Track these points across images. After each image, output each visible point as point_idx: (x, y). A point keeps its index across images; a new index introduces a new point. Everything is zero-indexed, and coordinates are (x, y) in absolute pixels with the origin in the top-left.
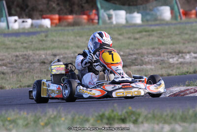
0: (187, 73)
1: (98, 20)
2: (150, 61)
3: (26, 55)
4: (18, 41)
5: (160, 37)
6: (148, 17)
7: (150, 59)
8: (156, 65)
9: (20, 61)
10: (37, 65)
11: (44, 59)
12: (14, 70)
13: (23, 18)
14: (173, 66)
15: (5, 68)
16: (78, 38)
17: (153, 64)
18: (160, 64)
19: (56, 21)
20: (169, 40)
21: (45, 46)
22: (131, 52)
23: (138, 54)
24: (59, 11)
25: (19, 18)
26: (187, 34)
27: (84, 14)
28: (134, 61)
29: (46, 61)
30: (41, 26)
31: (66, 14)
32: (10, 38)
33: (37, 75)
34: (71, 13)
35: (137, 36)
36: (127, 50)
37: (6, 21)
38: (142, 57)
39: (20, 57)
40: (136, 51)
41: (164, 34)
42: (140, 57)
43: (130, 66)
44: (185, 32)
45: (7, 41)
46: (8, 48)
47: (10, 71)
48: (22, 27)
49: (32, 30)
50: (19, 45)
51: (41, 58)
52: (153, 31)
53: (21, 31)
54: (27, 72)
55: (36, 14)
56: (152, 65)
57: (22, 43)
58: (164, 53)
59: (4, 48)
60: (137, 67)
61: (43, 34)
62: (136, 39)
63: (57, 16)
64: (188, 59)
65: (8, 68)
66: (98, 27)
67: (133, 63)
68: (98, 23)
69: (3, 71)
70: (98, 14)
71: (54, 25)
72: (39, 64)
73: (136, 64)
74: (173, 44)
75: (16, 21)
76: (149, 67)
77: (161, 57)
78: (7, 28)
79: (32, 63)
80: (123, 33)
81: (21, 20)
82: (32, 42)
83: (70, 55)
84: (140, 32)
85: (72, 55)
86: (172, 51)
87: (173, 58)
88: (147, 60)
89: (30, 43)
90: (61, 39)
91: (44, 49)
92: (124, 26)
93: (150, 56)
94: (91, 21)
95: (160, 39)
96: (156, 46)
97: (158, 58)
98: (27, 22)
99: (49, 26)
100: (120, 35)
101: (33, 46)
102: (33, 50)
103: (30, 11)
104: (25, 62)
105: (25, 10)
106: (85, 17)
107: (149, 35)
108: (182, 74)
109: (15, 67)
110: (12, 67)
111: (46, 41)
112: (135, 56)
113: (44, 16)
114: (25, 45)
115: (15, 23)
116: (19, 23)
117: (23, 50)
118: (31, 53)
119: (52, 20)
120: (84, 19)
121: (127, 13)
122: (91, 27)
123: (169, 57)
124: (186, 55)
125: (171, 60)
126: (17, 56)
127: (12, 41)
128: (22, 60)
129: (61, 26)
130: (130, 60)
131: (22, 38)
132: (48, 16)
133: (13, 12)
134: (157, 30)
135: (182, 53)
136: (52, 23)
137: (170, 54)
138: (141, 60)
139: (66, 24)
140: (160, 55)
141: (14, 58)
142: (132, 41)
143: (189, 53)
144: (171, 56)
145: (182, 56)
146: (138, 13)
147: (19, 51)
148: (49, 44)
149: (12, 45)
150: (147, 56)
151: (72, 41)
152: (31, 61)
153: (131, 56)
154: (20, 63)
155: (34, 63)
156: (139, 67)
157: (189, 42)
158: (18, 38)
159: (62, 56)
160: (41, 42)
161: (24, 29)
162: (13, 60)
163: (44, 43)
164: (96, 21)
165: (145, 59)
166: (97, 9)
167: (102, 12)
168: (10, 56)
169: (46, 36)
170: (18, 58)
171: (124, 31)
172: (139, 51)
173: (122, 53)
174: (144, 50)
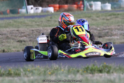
1: (84, 7)
2: (116, 34)
3: (38, 30)
4: (33, 21)
6: (115, 6)
7: (117, 32)
8: (121, 36)
9: (34, 34)
12: (31, 39)
13: (36, 6)
15: (25, 38)
17: (118, 35)
18: (123, 36)
19: (57, 9)
21: (50, 24)
22: (105, 28)
23: (109, 29)
24: (59, 2)
25: (34, 6)
27: (75, 4)
28: (106, 34)
30: (48, 12)
31: (63, 4)
32: (28, 19)
34: (67, 3)
35: (108, 18)
36: (102, 27)
37: (26, 8)
38: (111, 31)
39: (35, 31)
40: (108, 28)
42: (110, 31)
43: (104, 36)
45: (27, 21)
46: (27, 26)
47: (28, 40)
48: (36, 12)
49: (42, 14)
50: (34, 23)
51: (48, 31)
52: (118, 14)
53: (35, 15)
55: (45, 4)
56: (118, 36)
57: (36, 22)
59: (25, 25)
60: (108, 37)
61: (49, 17)
62: (107, 20)
63: (58, 5)
65: (27, 38)
66: (84, 12)
67: (106, 35)
68: (84, 10)
69: (24, 39)
70: (83, 4)
71: (56, 11)
73: (108, 35)
75: (32, 8)
76: (116, 37)
78: (26, 13)
80: (99, 16)
81: (35, 8)
82: (42, 21)
84: (110, 15)
88: (114, 33)
89: (41, 22)
91: (49, 26)
92: (100, 12)
93: (116, 30)
94: (79, 8)
95: (123, 20)
96: (120, 24)
97: (121, 32)
98: (39, 9)
99: (53, 12)
100: (98, 17)
101: (42, 24)
102: (43, 27)
103: (41, 2)
104: (38, 34)
105: (37, 2)
106: (75, 6)
107: (116, 17)
109: (32, 37)
110: (30, 37)
111: (51, 21)
112: (107, 31)
113: (50, 5)
114: (38, 23)
115: (32, 10)
116: (34, 9)
117: (36, 26)
118: (41, 28)
119: (54, 7)
120: (75, 7)
121: (102, 3)
122: (79, 12)
126: (33, 30)
127: (30, 21)
128: (36, 33)
129: (60, 11)
130: (104, 33)
131: (36, 19)
132: (52, 5)
133: (30, 3)
134: (121, 14)
136: (54, 10)
138: (111, 33)
139: (63, 10)
140: (122, 30)
141: (31, 32)
142: (105, 21)
146: (109, 3)
147: (34, 27)
148: (53, 23)
149: (30, 23)
150: (115, 31)
153: (105, 31)
154: (35, 34)
156: (109, 37)
158: (34, 19)
160: (48, 22)
161: (37, 13)
162: (30, 32)
163: (49, 22)
164: (82, 8)
165: (113, 32)
166: (83, 1)
167: (86, 2)
168: (28, 30)
169: (51, 18)
170: (33, 32)
171: (100, 15)
172: (109, 27)
173: (99, 29)
174: (113, 27)
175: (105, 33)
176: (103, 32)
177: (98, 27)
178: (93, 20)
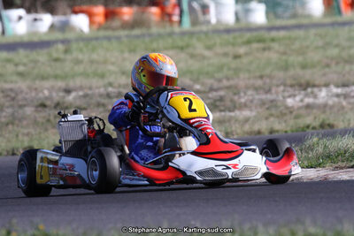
0: (308, 127)
1: (181, 15)
2: (248, 103)
3: (11, 90)
4: (9, 61)
5: (285, 53)
7: (251, 98)
8: (260, 110)
10: (29, 111)
11: (47, 98)
13: (36, 12)
14: (291, 112)
16: (126, 55)
17: (253, 108)
18: (268, 109)
19: (100, 19)
20: (300, 59)
21: (59, 72)
22: (216, 85)
23: (228, 88)
25: (29, 11)
26: (337, 46)
27: (154, 4)
28: (218, 103)
29: (48, 103)
33: (26, 131)
35: (242, 50)
36: (209, 82)
38: (235, 94)
40: (225, 83)
41: (293, 47)
42: (231, 94)
44: (335, 42)
50: (10, 68)
51: (41, 95)
52: (273, 40)
54: (7, 124)
56: (251, 110)
57: (16, 65)
58: (278, 86)
60: (223, 113)
61: (61, 47)
62: (237, 57)
63: (100, 9)
64: (323, 98)
66: (180, 29)
68: (180, 22)
71: (95, 27)
72: (33, 109)
73: (222, 108)
74: (304, 67)
75: (20, 18)
76: (246, 113)
77: (271, 94)
79: (21, 107)
80: (215, 45)
81: (28, 18)
82: (36, 62)
83: (97, 91)
84: (249, 42)
85: (102, 90)
86: (294, 82)
87: (294, 96)
88: (243, 100)
89: (32, 65)
90: (95, 56)
91: (56, 77)
93: (250, 92)
94: (167, 18)
95: (284, 57)
96: (268, 71)
97: (264, 97)
98: (41, 20)
99: (86, 29)
100: (209, 48)
101: (36, 70)
102: (35, 79)
106: (154, 10)
107: (264, 49)
108: (297, 131)
111: (63, 61)
112: (222, 93)
113: (77, 8)
114: (21, 68)
115: (19, 23)
118: (22, 85)
119: (90, 15)
120: (155, 14)
123: (286, 94)
124: (320, 90)
125: (290, 102)
128: (3, 100)
129: (106, 28)
130: (212, 101)
131: (22, 52)
132: (85, 7)
134: (280, 39)
135: (314, 86)
136: (92, 22)
137: (289, 89)
138: (232, 101)
139: (119, 24)
140: (268, 91)
142: (229, 60)
143: (327, 85)
144: (290, 93)
145: (312, 93)
148: (68, 66)
150: (245, 94)
151: (113, 60)
152: (21, 103)
153: (215, 93)
155: (25, 106)
156: (226, 114)
157: (337, 63)
158: (11, 55)
159: (81, 93)
160: (53, 64)
163: (58, 64)
164: (176, 18)
165: (240, 97)
169: (66, 51)
171: (218, 40)
172: (232, 82)
173: (198, 87)
174: (241, 81)
175: (215, 101)
176: (209, 98)
177: (196, 81)
178: (192, 56)
